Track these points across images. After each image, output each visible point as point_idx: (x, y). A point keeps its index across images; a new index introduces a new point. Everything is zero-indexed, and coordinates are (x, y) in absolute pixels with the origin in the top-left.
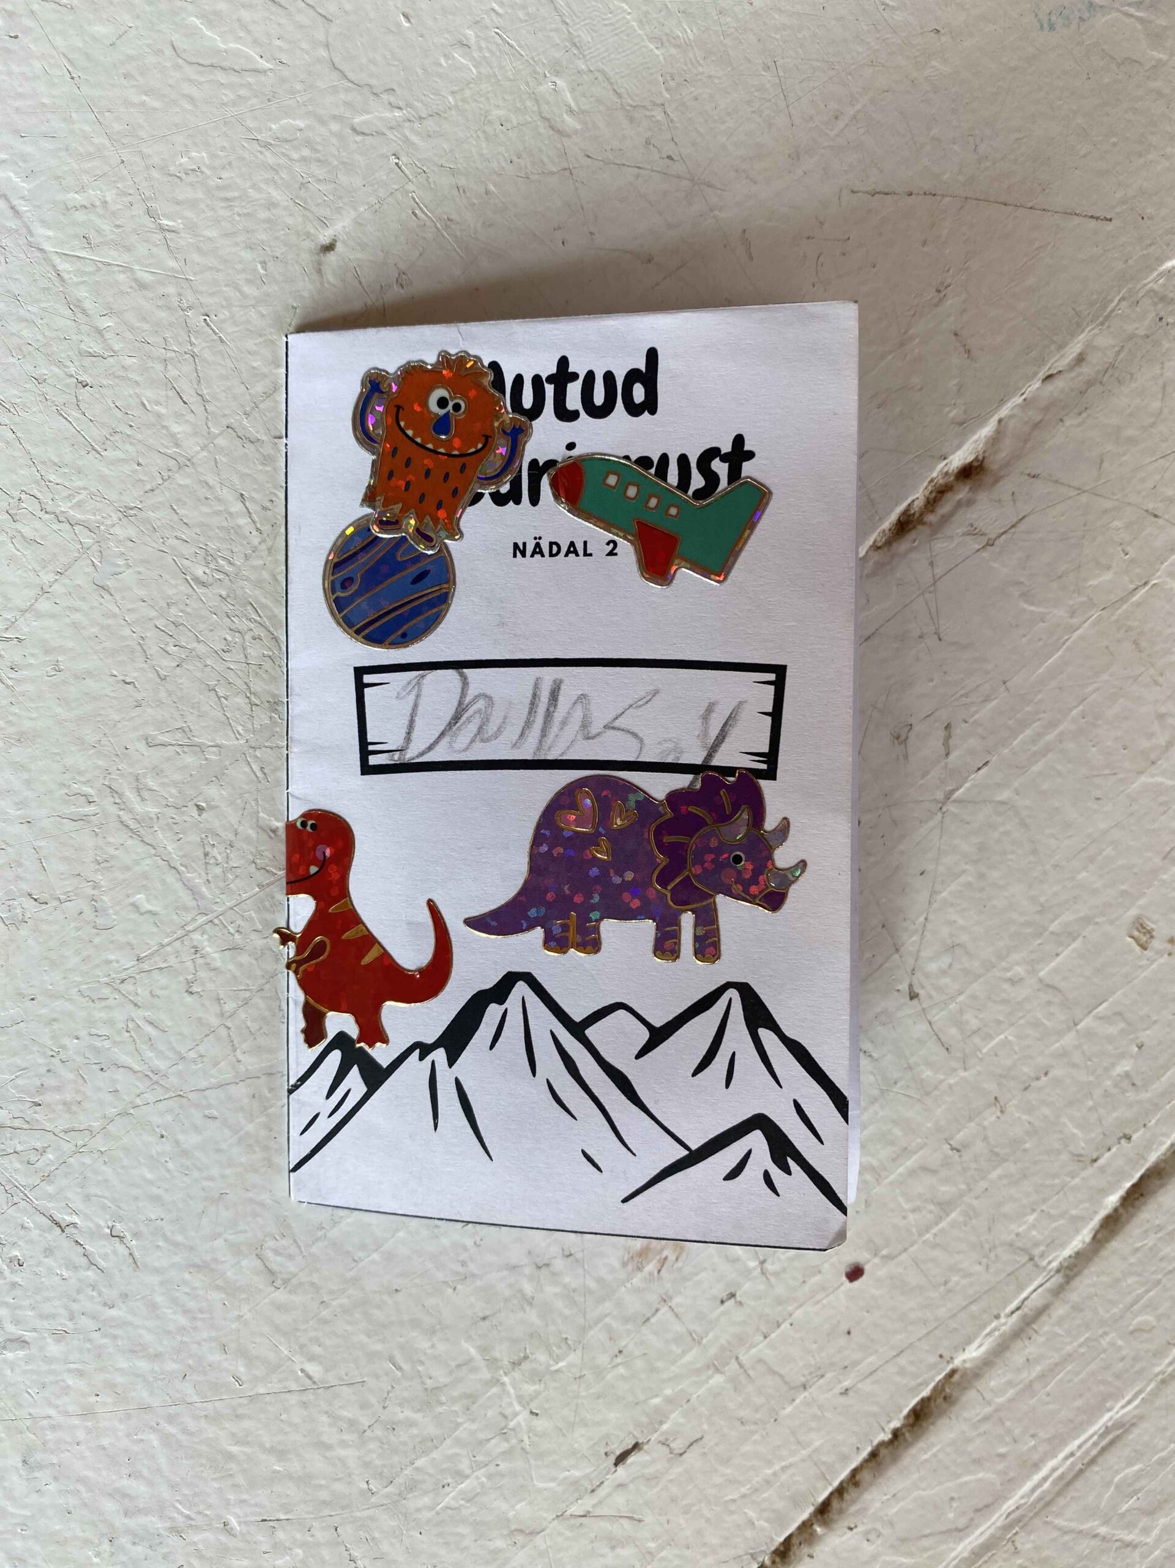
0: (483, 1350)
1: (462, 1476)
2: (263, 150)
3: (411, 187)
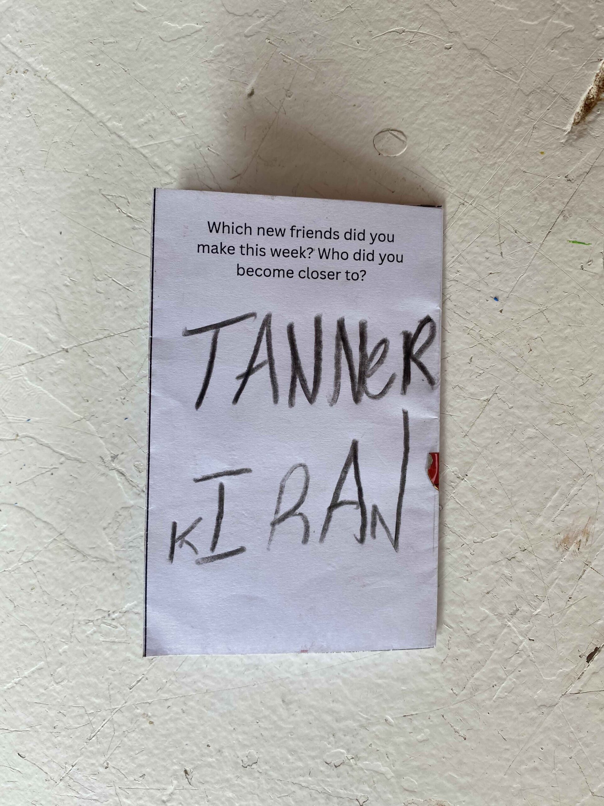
0: (493, 610)
1: (503, 680)
2: (210, 64)
3: (279, 50)
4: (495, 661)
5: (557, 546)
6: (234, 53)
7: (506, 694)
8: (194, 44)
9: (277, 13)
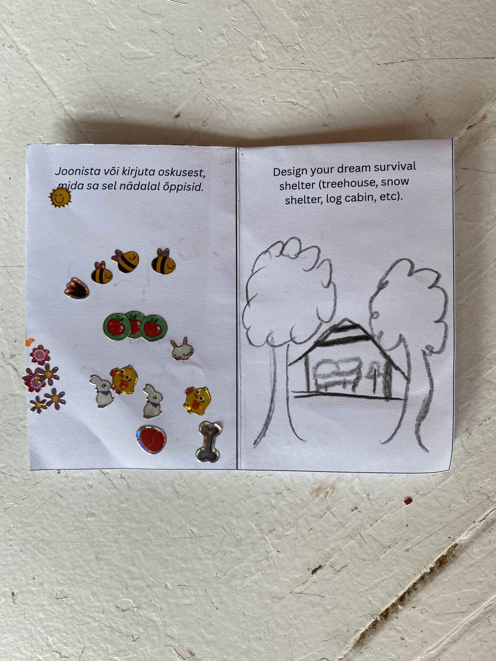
0: (258, 525)
1: (252, 574)
2: (153, 85)
3: (205, 90)
4: (250, 560)
5: (311, 492)
6: (172, 82)
7: (253, 584)
8: (144, 66)
9: (211, 63)
